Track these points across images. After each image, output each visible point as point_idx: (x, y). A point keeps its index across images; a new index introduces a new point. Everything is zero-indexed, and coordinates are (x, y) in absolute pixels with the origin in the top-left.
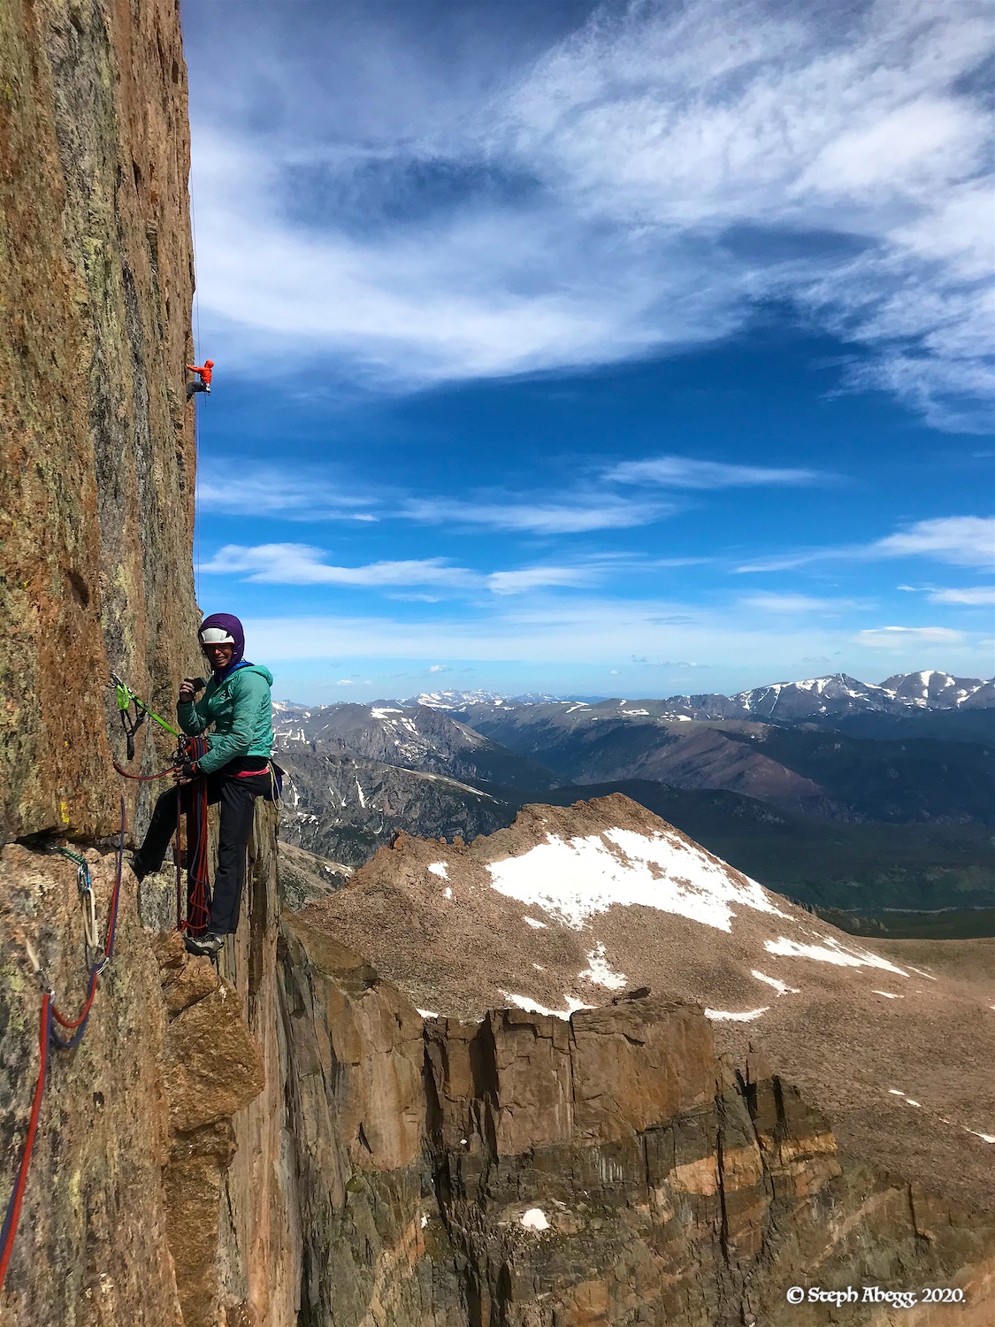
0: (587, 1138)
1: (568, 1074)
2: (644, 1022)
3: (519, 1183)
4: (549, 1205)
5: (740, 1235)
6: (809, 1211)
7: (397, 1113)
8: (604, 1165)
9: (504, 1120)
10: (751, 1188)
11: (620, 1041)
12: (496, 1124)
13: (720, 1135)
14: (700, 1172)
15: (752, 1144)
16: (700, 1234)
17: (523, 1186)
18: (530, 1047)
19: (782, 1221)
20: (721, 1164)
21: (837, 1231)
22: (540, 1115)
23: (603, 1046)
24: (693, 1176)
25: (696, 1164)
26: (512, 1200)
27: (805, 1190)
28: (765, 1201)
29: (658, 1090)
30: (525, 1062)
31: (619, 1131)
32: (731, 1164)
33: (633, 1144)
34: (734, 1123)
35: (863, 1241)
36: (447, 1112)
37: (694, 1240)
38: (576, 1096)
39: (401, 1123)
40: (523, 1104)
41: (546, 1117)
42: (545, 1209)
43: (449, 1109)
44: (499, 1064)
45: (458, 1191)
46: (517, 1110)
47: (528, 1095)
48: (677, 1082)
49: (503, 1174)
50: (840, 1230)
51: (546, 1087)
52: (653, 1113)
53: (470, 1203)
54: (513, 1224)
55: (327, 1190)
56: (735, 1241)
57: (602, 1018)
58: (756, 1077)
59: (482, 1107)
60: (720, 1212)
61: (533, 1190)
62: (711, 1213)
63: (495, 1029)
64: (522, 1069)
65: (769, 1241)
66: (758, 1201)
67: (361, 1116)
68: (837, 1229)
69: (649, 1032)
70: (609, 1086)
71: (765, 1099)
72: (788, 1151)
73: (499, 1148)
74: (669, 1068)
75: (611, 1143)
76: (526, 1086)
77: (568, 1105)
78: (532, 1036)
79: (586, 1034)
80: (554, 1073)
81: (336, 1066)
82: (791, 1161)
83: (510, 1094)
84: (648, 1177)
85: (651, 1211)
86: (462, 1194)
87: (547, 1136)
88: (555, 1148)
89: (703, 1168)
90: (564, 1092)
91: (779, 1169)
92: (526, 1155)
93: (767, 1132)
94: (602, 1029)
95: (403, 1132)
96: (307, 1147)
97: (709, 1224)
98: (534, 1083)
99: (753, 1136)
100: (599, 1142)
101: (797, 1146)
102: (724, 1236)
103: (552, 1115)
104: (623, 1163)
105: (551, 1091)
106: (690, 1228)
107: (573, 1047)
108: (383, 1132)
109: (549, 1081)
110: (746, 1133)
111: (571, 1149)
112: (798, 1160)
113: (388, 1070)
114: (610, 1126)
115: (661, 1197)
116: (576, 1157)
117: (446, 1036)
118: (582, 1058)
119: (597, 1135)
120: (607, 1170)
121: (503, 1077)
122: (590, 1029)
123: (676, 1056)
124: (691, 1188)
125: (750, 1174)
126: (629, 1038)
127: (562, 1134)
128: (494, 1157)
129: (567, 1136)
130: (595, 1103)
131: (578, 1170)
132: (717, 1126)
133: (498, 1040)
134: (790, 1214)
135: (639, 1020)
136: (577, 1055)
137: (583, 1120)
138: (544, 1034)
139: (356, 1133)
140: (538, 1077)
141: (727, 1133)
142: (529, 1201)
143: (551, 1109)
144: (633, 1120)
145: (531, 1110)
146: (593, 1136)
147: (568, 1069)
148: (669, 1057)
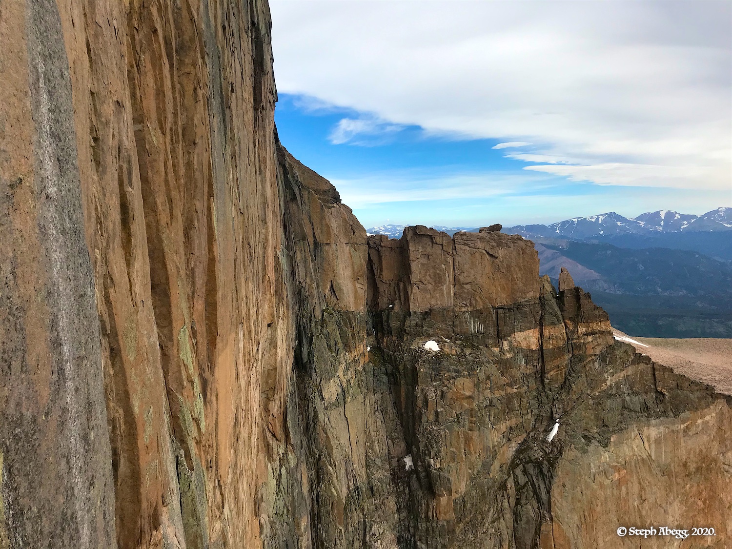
0: (462, 306)
1: (452, 268)
2: (497, 246)
3: (422, 327)
4: (440, 340)
5: (552, 373)
6: (594, 363)
7: (352, 280)
8: (472, 322)
9: (414, 291)
10: (559, 348)
11: (483, 253)
12: (409, 294)
13: (542, 318)
14: (529, 337)
15: (561, 323)
16: (528, 372)
17: (425, 328)
18: (429, 249)
19: (578, 367)
20: (542, 334)
21: (610, 381)
22: (435, 290)
23: (472, 254)
24: (525, 339)
25: (527, 332)
26: (419, 335)
27: (591, 352)
28: (568, 356)
29: (505, 285)
30: (426, 258)
31: (481, 303)
32: (548, 333)
33: (490, 312)
34: (551, 311)
35: (624, 389)
36: (381, 290)
37: (525, 374)
38: (456, 281)
39: (355, 287)
40: (425, 282)
41: (438, 291)
42: (438, 342)
43: (382, 288)
44: (411, 258)
45: (388, 332)
46: (421, 286)
47: (428, 278)
48: (516, 284)
49: (413, 322)
50: (611, 380)
51: (439, 274)
52: (502, 299)
53: (394, 338)
54: (419, 348)
55: (312, 307)
56: (549, 376)
57: (472, 239)
58: (564, 287)
59: (401, 285)
60: (540, 360)
61: (431, 331)
62: (535, 360)
63: (409, 238)
64: (425, 262)
65: (570, 378)
66: (563, 355)
67: (331, 277)
68: (609, 378)
69: (501, 253)
70: (476, 279)
71: (568, 300)
72: (582, 329)
73: (411, 307)
74: (512, 275)
75: (477, 310)
76: (427, 272)
77: (451, 286)
78: (430, 243)
79: (462, 246)
80: (443, 266)
81: (316, 244)
82: (584, 335)
83: (417, 276)
84: (498, 334)
85: (500, 352)
86: (390, 333)
87: (439, 302)
88: (444, 309)
89: (531, 334)
90: (449, 278)
91: (576, 339)
92: (426, 313)
93: (570, 319)
94: (472, 245)
95: (356, 292)
96: (300, 282)
97: (534, 366)
98: (432, 271)
99: (561, 319)
100: (470, 309)
101: (588, 327)
102: (543, 372)
103: (442, 290)
104: (484, 323)
105: (441, 277)
106: (522, 367)
107: (455, 253)
108: (344, 288)
109: (441, 271)
110: (557, 317)
111: (453, 311)
112: (588, 334)
113: (347, 255)
114: (476, 300)
115: (506, 345)
116: (456, 316)
117: (381, 246)
118: (460, 260)
119: (468, 305)
120: (474, 326)
121: (414, 266)
122: (465, 244)
123: (517, 269)
124: (524, 345)
125: (559, 341)
126: (488, 253)
127: (448, 302)
128: (408, 314)
129: (451, 304)
130: (468, 287)
131: (457, 323)
132: (540, 312)
133: (411, 244)
134: (582, 364)
135: (495, 244)
136: (457, 258)
137: (460, 296)
138: (438, 242)
139: (329, 286)
140: (434, 268)
141: (546, 317)
142: (429, 337)
143: (442, 287)
144: (490, 299)
145: (430, 287)
146: (466, 305)
147: (451, 264)
148: (512, 269)
